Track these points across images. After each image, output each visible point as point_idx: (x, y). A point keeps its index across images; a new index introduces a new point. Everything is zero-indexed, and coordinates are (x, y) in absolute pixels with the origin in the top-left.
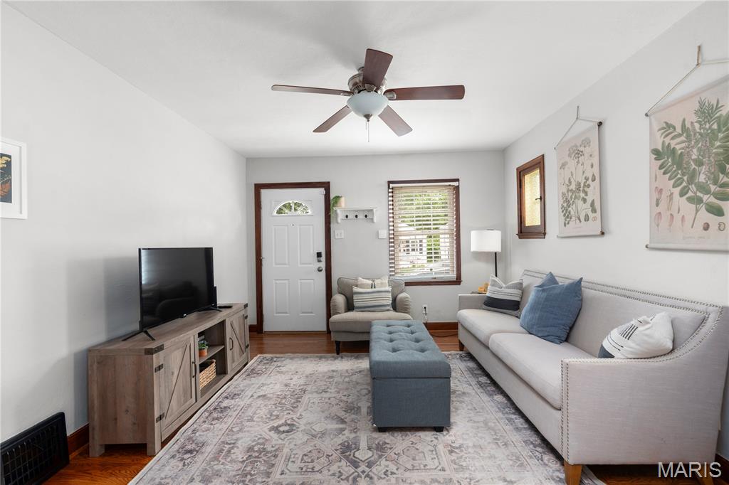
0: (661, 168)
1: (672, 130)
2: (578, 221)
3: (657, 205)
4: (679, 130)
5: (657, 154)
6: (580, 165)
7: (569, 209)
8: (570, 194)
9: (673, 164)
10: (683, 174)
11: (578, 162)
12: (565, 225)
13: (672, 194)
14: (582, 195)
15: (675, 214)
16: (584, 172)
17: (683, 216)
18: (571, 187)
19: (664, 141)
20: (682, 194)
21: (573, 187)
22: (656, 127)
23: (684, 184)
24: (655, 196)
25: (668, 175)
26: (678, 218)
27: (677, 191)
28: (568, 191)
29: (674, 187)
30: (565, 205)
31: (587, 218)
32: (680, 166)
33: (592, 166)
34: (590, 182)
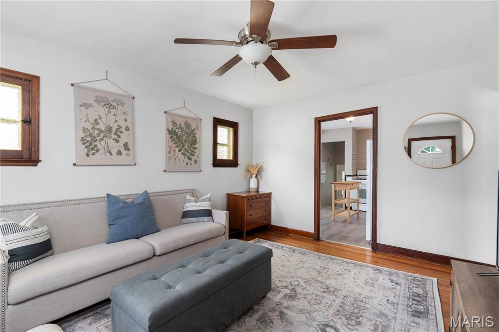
0: (171, 138)
1: (175, 125)
2: (108, 154)
3: (169, 153)
4: (178, 126)
5: (170, 132)
6: (111, 115)
7: (95, 143)
8: (96, 132)
9: (177, 138)
10: (180, 144)
11: (109, 112)
12: (88, 155)
13: (175, 150)
14: (114, 136)
15: (176, 158)
16: (116, 121)
17: (179, 160)
18: (98, 127)
19: (173, 128)
20: (180, 151)
21: (102, 127)
22: (169, 120)
23: (180, 147)
24: (168, 150)
25: (173, 142)
26: (177, 160)
27: (177, 149)
28: (93, 129)
29: (176, 147)
30: (89, 139)
31: (119, 153)
32: (179, 140)
33: (126, 120)
34: (123, 129)
